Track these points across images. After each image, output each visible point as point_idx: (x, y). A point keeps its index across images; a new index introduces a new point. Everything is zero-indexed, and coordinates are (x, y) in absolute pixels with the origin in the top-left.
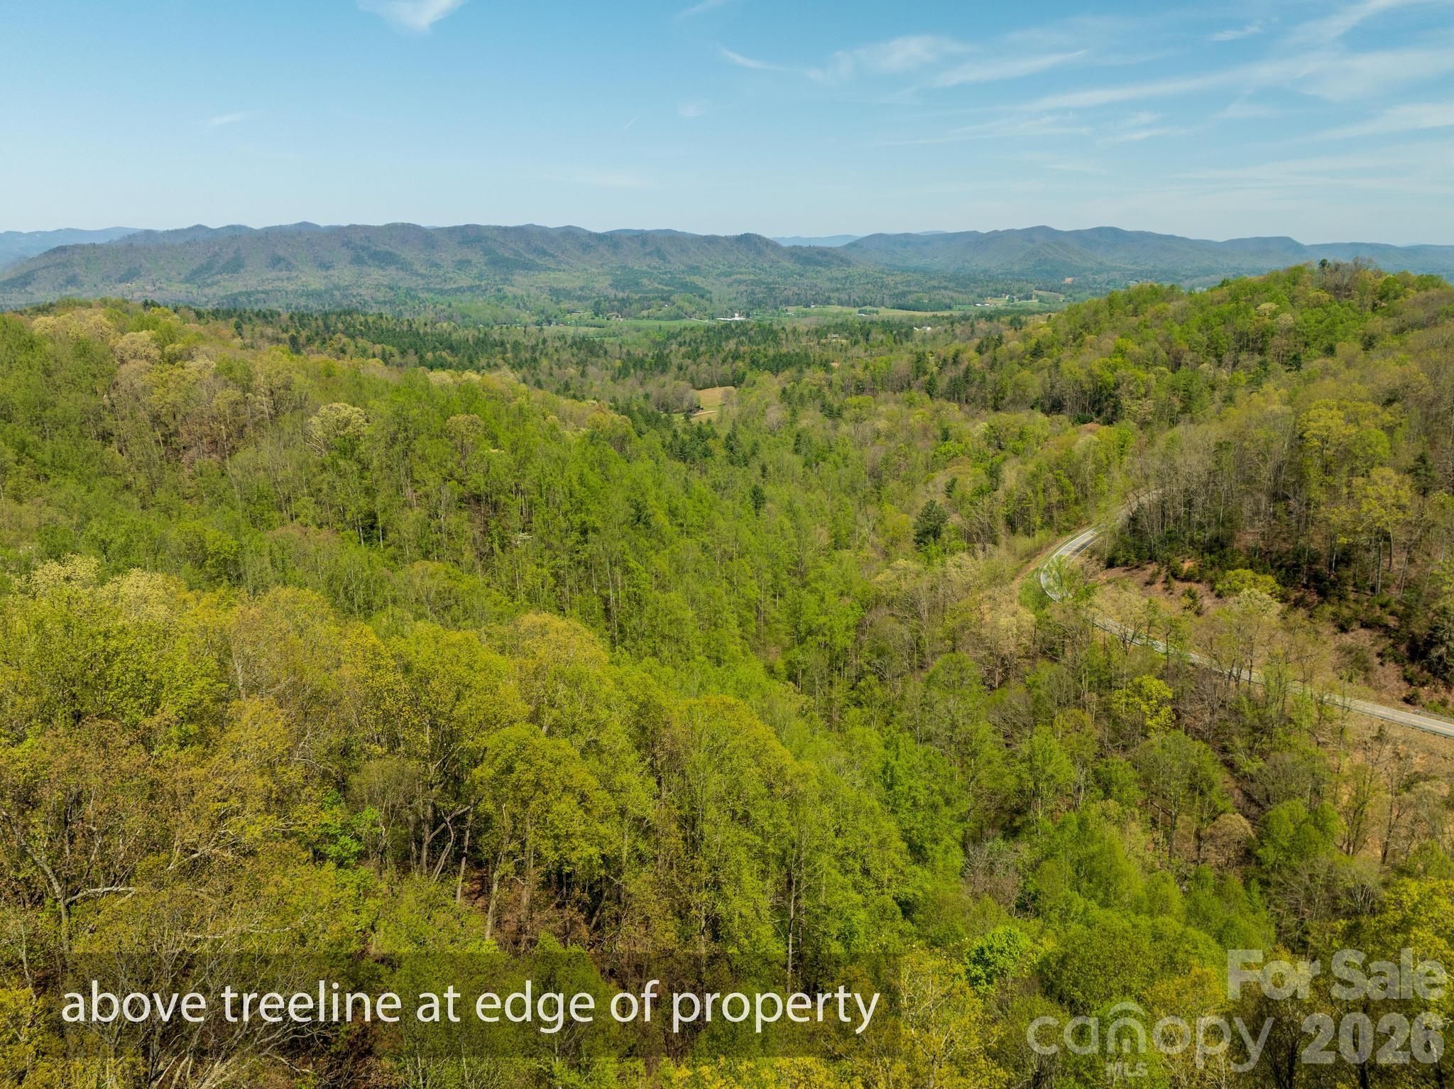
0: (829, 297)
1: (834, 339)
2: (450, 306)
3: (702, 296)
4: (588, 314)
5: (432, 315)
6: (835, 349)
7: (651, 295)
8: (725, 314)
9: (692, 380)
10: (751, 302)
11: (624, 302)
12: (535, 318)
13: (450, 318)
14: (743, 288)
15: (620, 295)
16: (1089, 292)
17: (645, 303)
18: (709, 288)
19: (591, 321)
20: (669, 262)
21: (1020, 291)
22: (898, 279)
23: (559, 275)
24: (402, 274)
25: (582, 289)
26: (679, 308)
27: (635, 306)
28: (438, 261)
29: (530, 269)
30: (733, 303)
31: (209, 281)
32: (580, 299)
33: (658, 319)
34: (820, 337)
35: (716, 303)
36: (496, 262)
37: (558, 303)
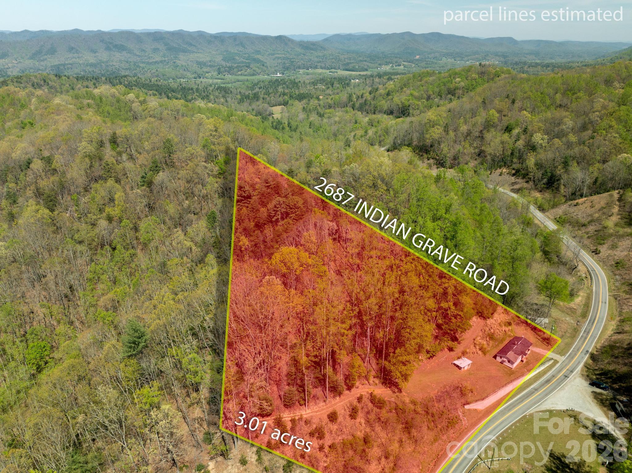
0: (317, 66)
1: (320, 86)
2: (157, 71)
3: (263, 65)
4: (215, 74)
5: (150, 75)
6: (320, 90)
7: (242, 65)
8: (274, 73)
9: (268, 103)
10: (284, 68)
11: (231, 68)
12: (194, 76)
13: (157, 76)
14: (280, 61)
15: (228, 65)
16: (425, 63)
17: (239, 68)
18: (265, 61)
19: (217, 77)
20: (247, 49)
21: (396, 62)
22: (346, 57)
23: (199, 55)
24: (129, 55)
25: (210, 61)
26: (254, 70)
27: (235, 70)
28: (144, 49)
29: (186, 52)
30: (277, 68)
31: (42, 59)
32: (210, 66)
33: (246, 75)
34: (314, 85)
35: (270, 68)
36: (170, 49)
37: (201, 68)
